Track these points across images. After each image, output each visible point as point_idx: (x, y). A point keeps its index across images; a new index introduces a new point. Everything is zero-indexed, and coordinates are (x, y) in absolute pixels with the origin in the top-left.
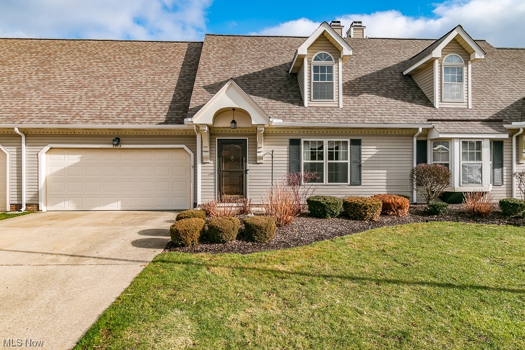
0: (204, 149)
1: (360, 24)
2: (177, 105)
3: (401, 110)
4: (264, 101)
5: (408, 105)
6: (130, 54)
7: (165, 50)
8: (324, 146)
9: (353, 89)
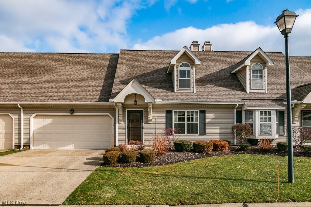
0: (120, 116)
1: (209, 43)
2: (105, 91)
3: (228, 94)
4: (152, 89)
5: (232, 91)
6: (78, 61)
8: (185, 114)
9: (202, 82)
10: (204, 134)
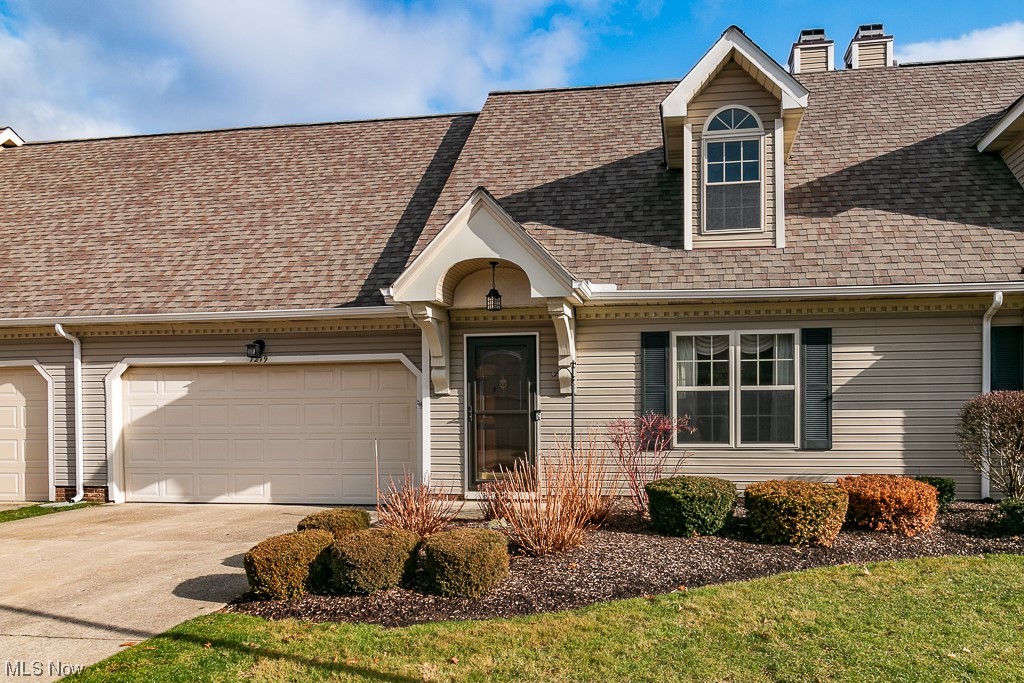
0: (434, 362)
1: (876, 32)
3: (951, 245)
4: (585, 242)
5: (973, 232)
7: (398, 138)
8: (732, 349)
9: (826, 199)
10: (823, 445)
